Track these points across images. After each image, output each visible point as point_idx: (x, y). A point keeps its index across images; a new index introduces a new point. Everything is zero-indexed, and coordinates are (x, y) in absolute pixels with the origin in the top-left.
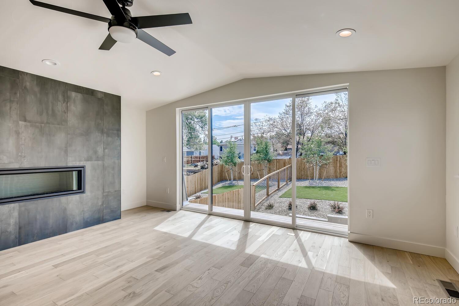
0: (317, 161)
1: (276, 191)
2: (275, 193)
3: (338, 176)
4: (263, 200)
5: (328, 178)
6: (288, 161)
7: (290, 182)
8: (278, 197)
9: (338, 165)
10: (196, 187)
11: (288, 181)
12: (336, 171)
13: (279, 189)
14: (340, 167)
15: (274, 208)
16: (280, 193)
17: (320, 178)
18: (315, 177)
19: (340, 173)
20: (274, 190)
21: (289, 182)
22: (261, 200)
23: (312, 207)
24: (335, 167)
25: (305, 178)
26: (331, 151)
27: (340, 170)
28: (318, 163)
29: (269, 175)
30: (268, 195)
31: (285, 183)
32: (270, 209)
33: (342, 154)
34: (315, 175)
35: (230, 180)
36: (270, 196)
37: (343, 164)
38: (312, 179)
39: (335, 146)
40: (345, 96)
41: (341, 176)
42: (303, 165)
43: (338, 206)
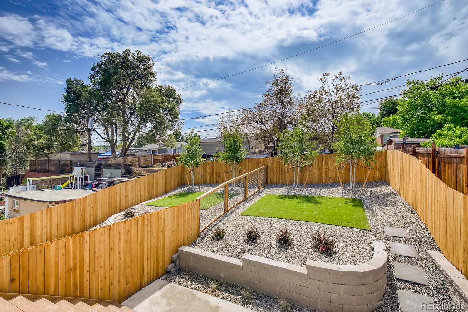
0: (298, 162)
1: (241, 202)
2: (239, 206)
3: (324, 181)
4: (217, 219)
5: (311, 184)
6: (263, 161)
7: (263, 189)
8: (240, 214)
9: (324, 166)
10: (143, 194)
11: (261, 187)
12: (321, 175)
13: (245, 200)
14: (326, 168)
15: (225, 237)
16: (245, 207)
17: (301, 184)
18: (294, 182)
19: (327, 176)
20: (239, 201)
21: (263, 187)
22: (213, 220)
23: (283, 239)
24: (320, 169)
25: (283, 182)
26: (315, 149)
27: (326, 172)
28: (299, 163)
29: (229, 181)
30: (227, 210)
31: (257, 190)
32: (218, 239)
33: (327, 153)
34: (294, 180)
35: (190, 184)
36: (229, 212)
37: (330, 165)
38: (291, 184)
39: (320, 143)
40: (333, 82)
41: (328, 181)
42: (280, 166)
43: (325, 239)
